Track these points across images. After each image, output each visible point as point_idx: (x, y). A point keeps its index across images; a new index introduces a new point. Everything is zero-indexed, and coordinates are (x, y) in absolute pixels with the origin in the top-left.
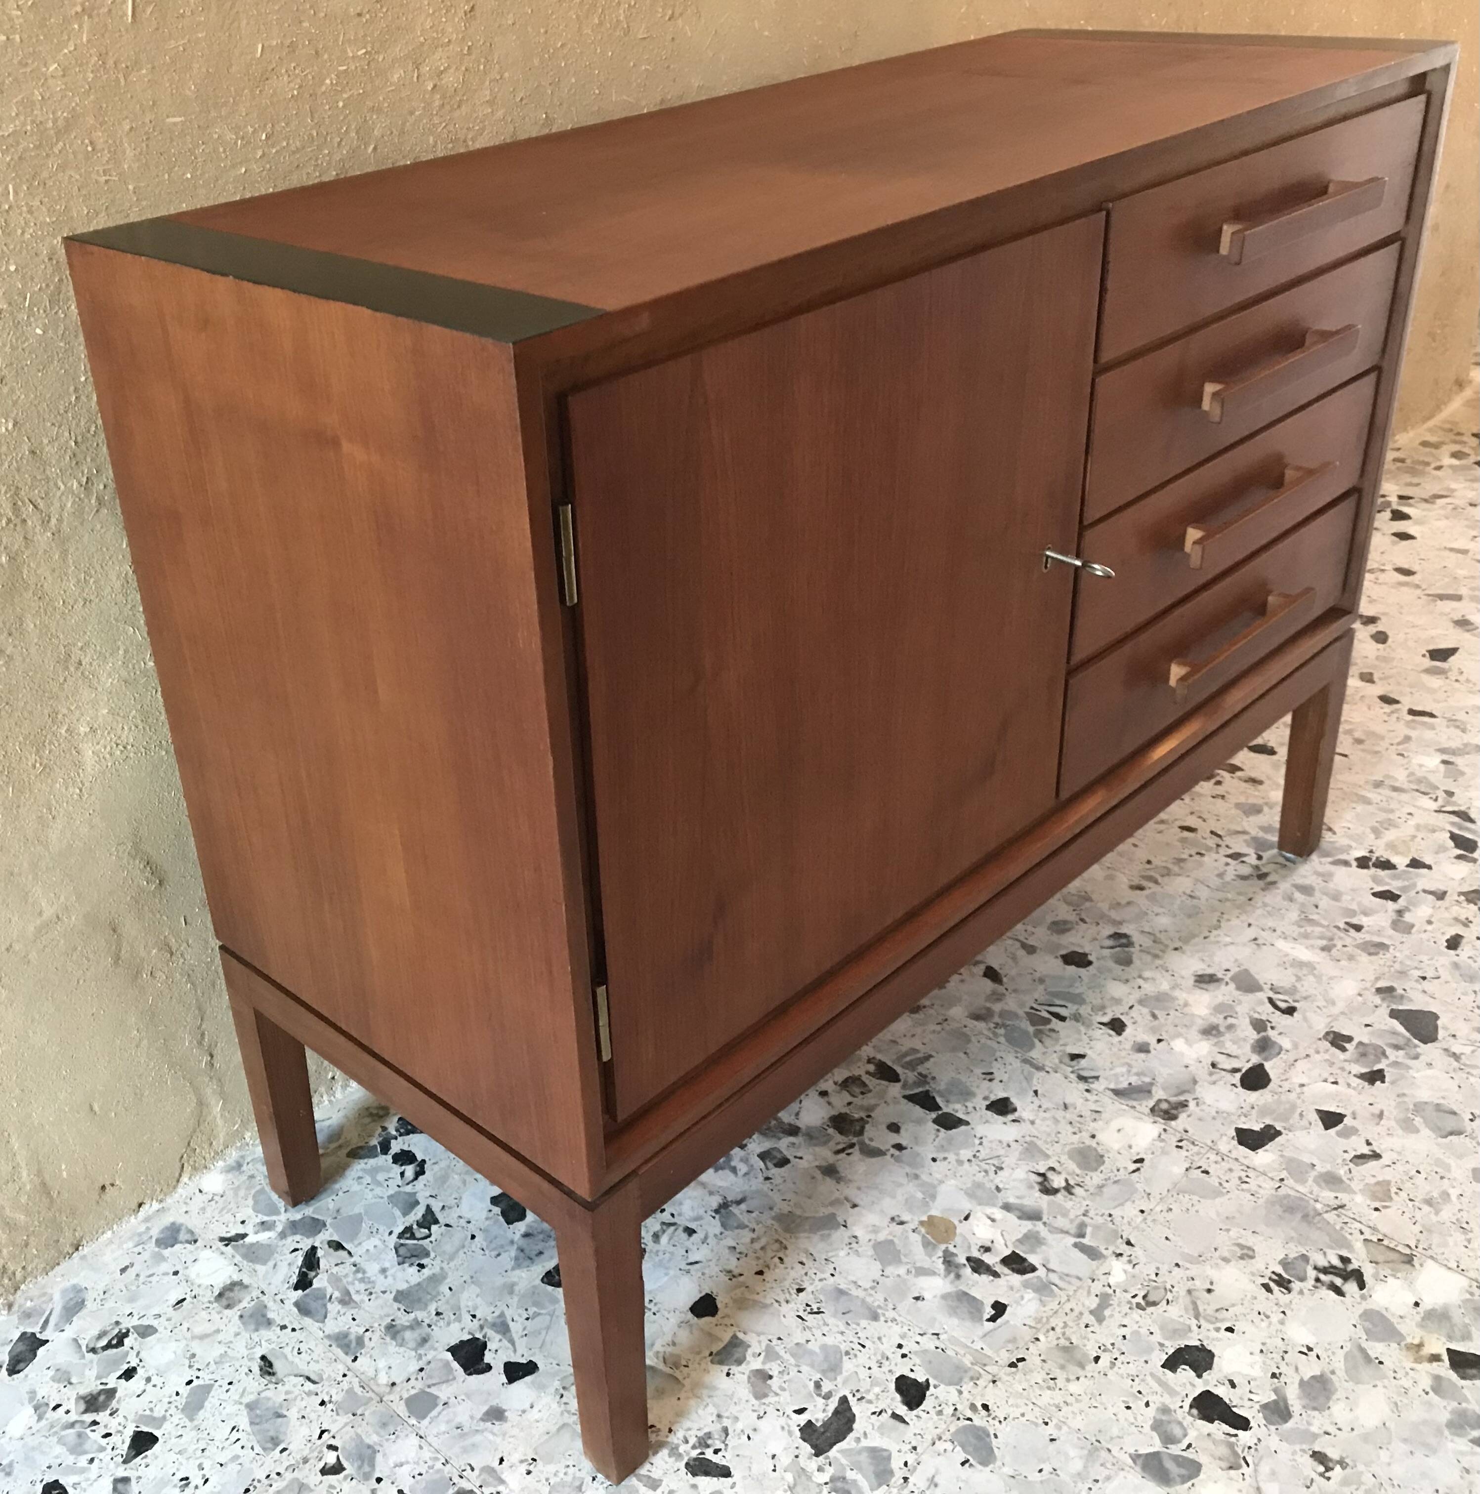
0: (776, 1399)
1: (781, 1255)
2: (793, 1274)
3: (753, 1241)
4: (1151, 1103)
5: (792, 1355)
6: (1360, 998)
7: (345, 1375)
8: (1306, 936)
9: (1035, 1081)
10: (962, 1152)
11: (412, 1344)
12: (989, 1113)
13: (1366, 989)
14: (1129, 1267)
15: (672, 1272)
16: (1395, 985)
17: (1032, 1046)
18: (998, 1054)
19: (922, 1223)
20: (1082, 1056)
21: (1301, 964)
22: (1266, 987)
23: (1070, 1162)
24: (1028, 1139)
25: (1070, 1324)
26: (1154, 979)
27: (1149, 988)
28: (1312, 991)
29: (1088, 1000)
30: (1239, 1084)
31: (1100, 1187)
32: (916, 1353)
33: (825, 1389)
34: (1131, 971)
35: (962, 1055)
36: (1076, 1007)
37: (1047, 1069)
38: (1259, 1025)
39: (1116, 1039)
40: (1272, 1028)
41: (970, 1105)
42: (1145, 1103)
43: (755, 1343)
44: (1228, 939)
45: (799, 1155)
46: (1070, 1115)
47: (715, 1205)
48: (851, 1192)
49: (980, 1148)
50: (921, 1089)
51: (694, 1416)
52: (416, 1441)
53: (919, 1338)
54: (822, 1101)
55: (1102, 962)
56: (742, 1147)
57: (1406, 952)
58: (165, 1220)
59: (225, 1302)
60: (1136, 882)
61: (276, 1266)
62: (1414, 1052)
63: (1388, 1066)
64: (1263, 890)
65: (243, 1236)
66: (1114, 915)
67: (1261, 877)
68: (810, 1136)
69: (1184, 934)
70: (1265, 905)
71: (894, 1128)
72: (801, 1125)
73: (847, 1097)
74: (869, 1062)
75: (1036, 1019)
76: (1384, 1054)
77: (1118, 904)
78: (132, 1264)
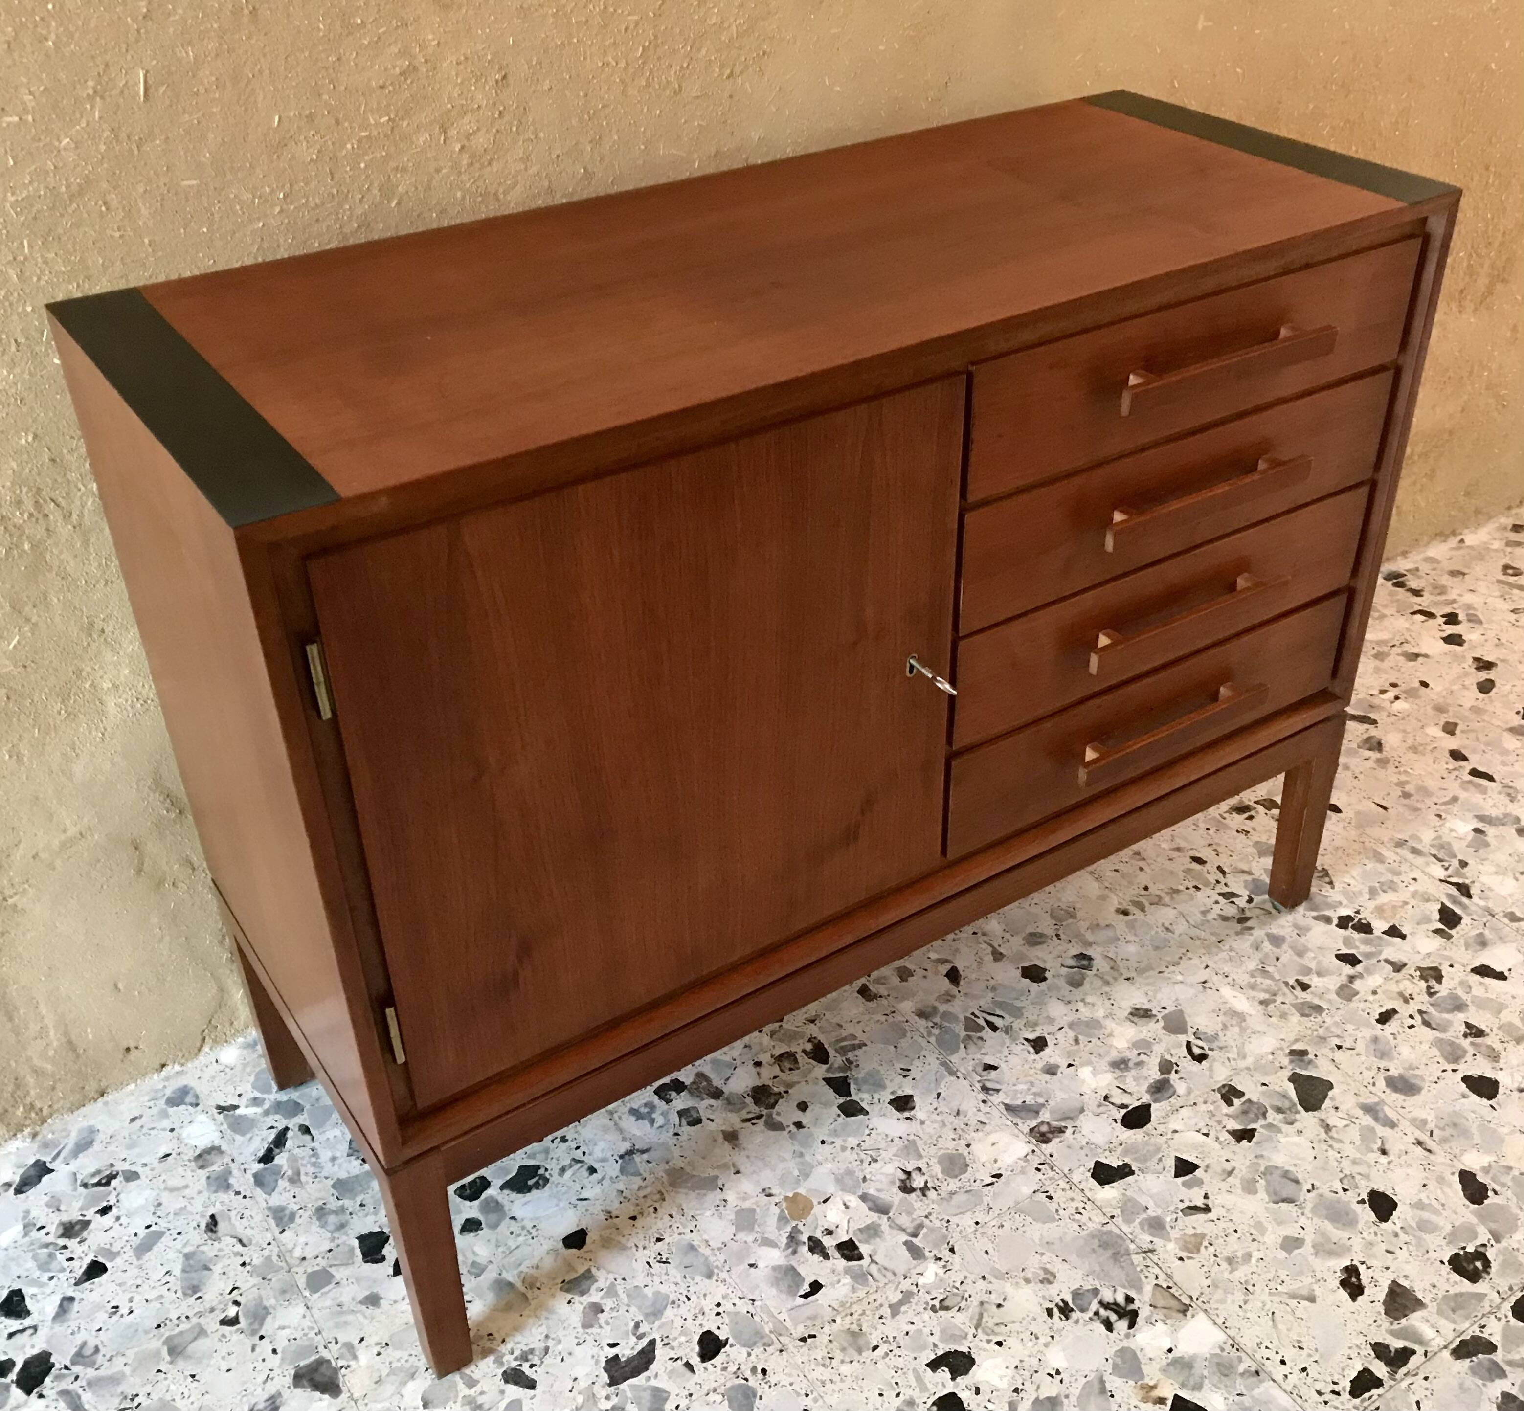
0: (599, 1330)
1: (657, 1205)
2: (660, 1224)
3: (640, 1188)
4: (1034, 1123)
5: (628, 1296)
6: (1271, 1057)
7: (269, 1244)
8: (1253, 987)
9: (942, 1085)
10: (850, 1139)
11: (331, 1227)
12: (890, 1107)
13: (1282, 1049)
14: (941, 1272)
15: (562, 1204)
16: (1310, 1050)
17: (956, 1050)
18: (923, 1053)
19: (786, 1198)
20: (995, 1068)
21: (1234, 1014)
22: (1191, 1031)
23: (937, 1166)
24: (912, 1137)
25: (867, 1312)
26: (1093, 1005)
27: (1085, 1013)
28: (1231, 1042)
29: (1025, 1015)
30: (1119, 1121)
31: (952, 1194)
32: (729, 1313)
33: (641, 1330)
34: (1077, 993)
35: (892, 1048)
36: (1012, 1019)
37: (959, 1074)
38: (1167, 1067)
39: (1034, 1056)
40: (1176, 1072)
41: (876, 1096)
42: (1028, 1122)
43: (603, 1279)
44: (1180, 978)
45: (712, 1117)
46: (958, 1122)
47: (622, 1152)
48: (740, 1159)
49: (867, 1138)
50: (841, 1075)
51: (527, 1333)
52: (301, 1309)
53: (737, 1301)
54: (754, 1070)
55: (1056, 980)
56: (668, 1101)
57: (1337, 1019)
58: (180, 1082)
59: (200, 1163)
60: (1125, 906)
61: (251, 1138)
62: (1292, 1117)
63: (1262, 1126)
64: (1237, 934)
65: (236, 1107)
66: (1090, 937)
67: (1242, 920)
68: (729, 1102)
69: (1142, 965)
70: (1231, 949)
71: (802, 1106)
72: (726, 1090)
73: (776, 1070)
74: (809, 1041)
75: (972, 1025)
76: (1264, 1115)
77: (1098, 925)
78: (141, 1116)
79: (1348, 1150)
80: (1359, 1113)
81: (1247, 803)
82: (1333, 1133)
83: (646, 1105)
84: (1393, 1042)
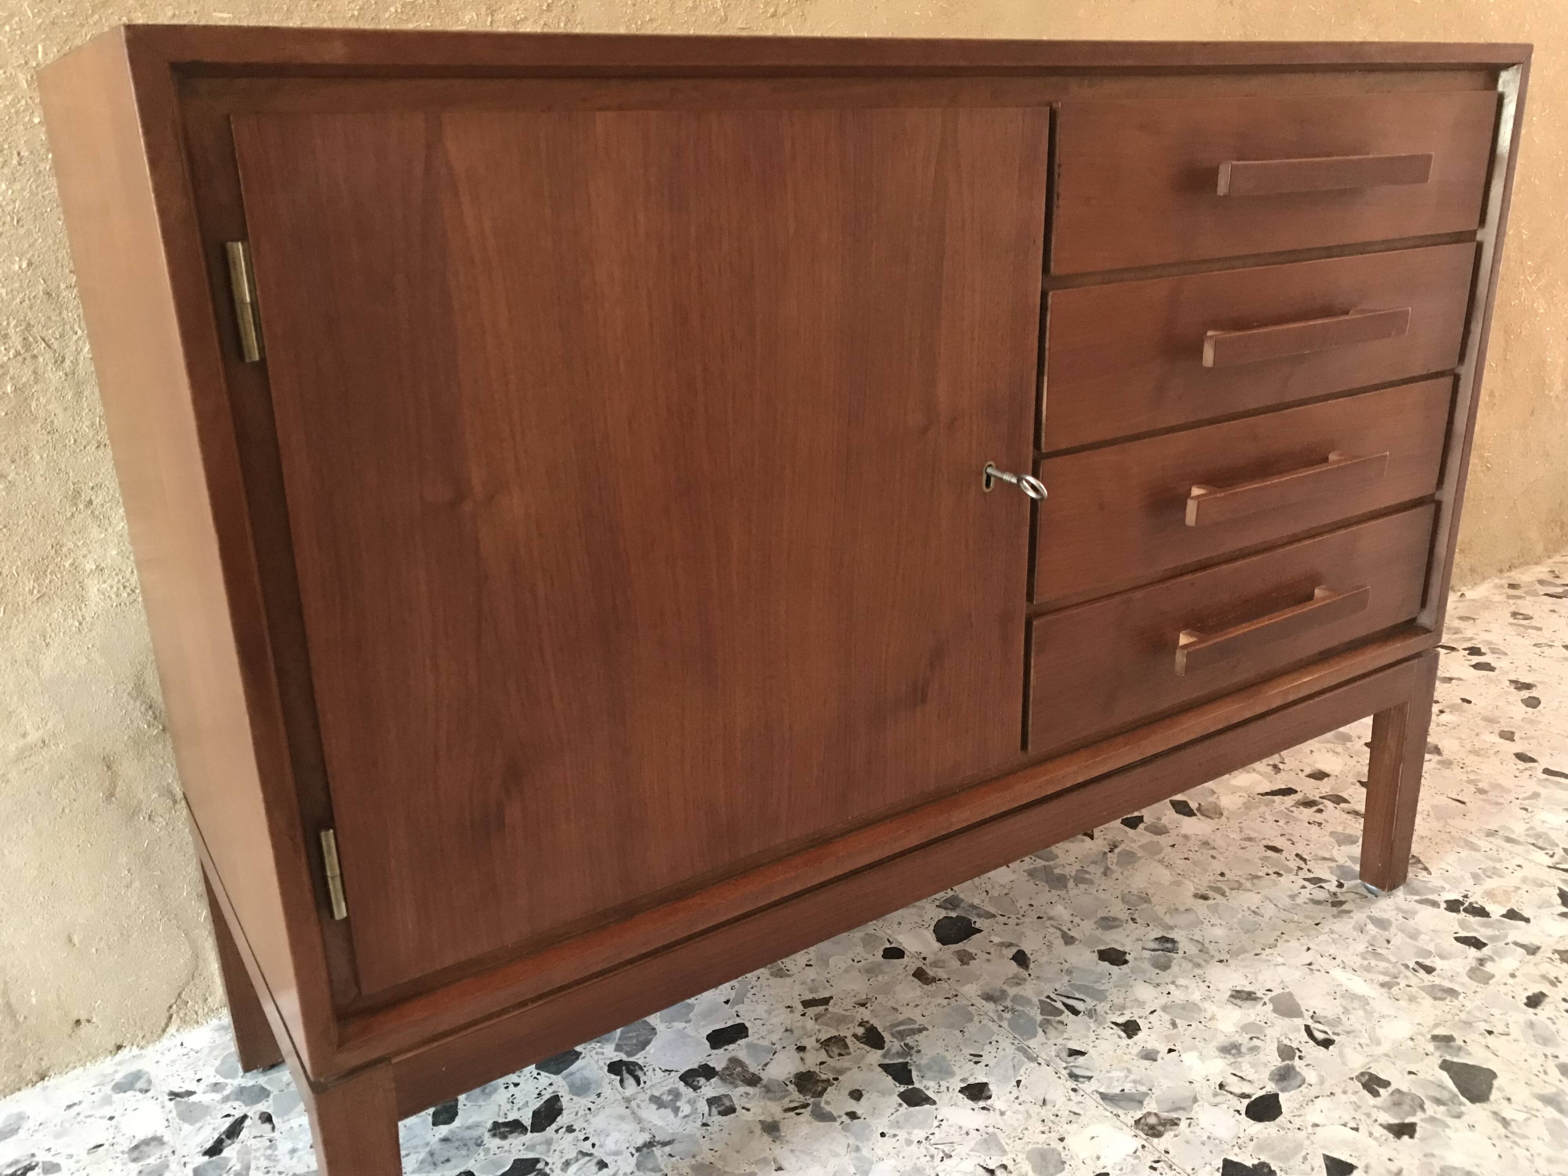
4: (1138, 1115)
6: (1410, 1043)
8: (1368, 969)
9: (1022, 1071)
10: (916, 1131)
12: (961, 1095)
13: (1421, 1034)
16: (1455, 1035)
17: (1034, 1035)
18: (995, 1038)
20: (1083, 1054)
21: (1354, 997)
22: (1307, 1015)
23: (1027, 1163)
24: (991, 1130)
26: (1187, 987)
27: (1178, 995)
28: (1357, 1026)
29: (1110, 998)
30: (1243, 1112)
34: (1166, 976)
35: (957, 1032)
36: (1095, 1003)
37: (1040, 1060)
38: (1287, 1052)
39: (1126, 1041)
40: (1300, 1058)
41: (944, 1084)
42: (1131, 1113)
44: (1280, 960)
45: (747, 1106)
46: (1046, 1113)
47: (640, 1143)
48: (782, 1153)
49: (937, 1131)
50: (901, 1060)
54: (797, 1056)
55: (1139, 963)
56: (696, 1088)
57: (1479, 1003)
58: (134, 1067)
59: (135, 1154)
60: (1202, 891)
61: (201, 1127)
62: (1457, 1109)
63: (1423, 1120)
64: (1334, 916)
65: (190, 1093)
66: (1168, 919)
67: (1337, 904)
68: (768, 1089)
69: (1235, 948)
70: (1332, 932)
71: (855, 1095)
72: (765, 1076)
73: (823, 1056)
74: (860, 1025)
75: (1048, 1009)
76: (1422, 1107)
77: (1176, 909)
78: (80, 1102)
79: (1537, 1146)
80: (1539, 1104)
81: (1312, 798)
82: (1514, 1127)
83: (670, 1092)
84: (1553, 1028)
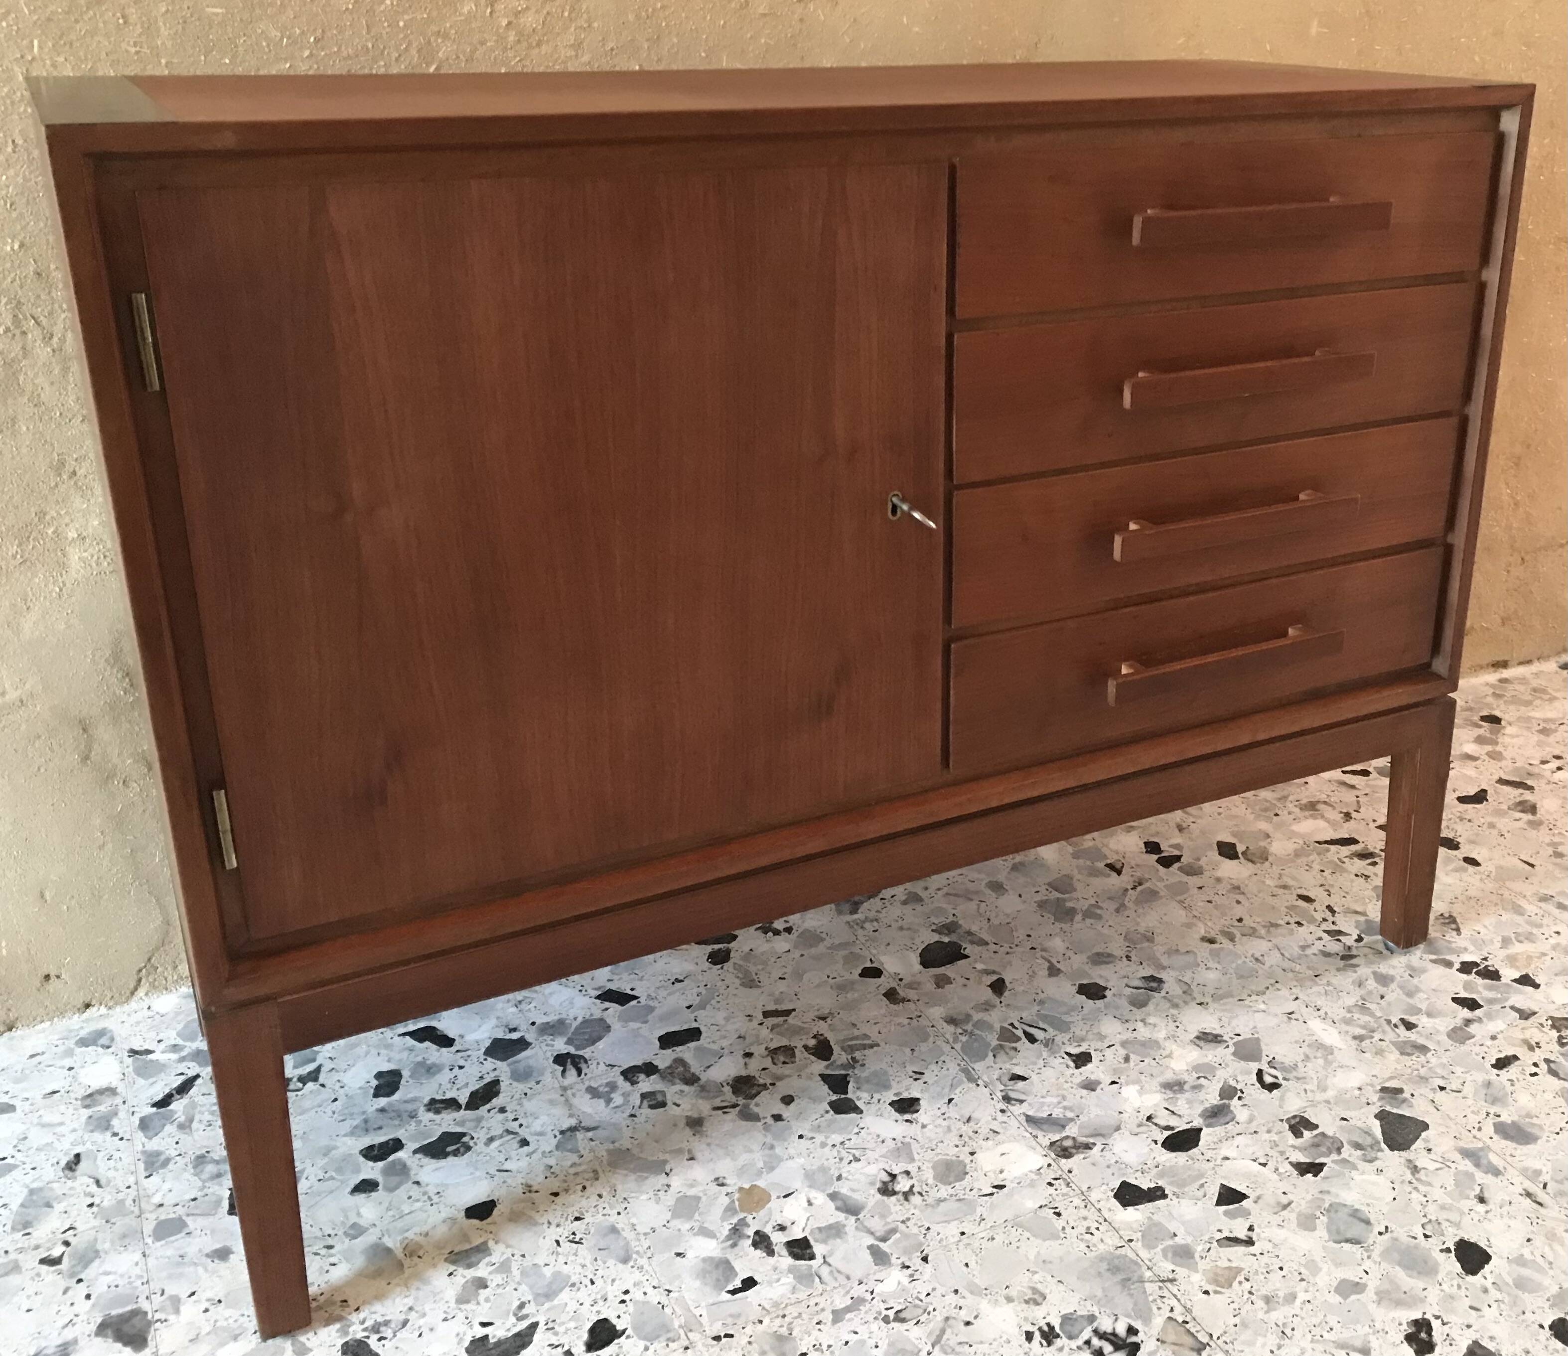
0: (475, 1307)
1: (587, 1184)
2: (584, 1203)
4: (1056, 1138)
5: (523, 1273)
6: (1357, 1093)
7: (128, 1187)
8: (1348, 1022)
9: (957, 1091)
10: (833, 1137)
11: (205, 1177)
12: (892, 1108)
13: (1372, 1086)
14: (906, 1281)
15: (478, 1174)
16: (1406, 1089)
17: (982, 1059)
18: (943, 1058)
19: (741, 1189)
20: (1023, 1079)
21: (1320, 1047)
22: (1265, 1060)
23: (931, 1171)
24: (907, 1140)
25: (803, 1318)
26: (1155, 1026)
27: (1143, 1032)
28: (1311, 1073)
29: (1072, 1030)
30: (1160, 1143)
31: (941, 1201)
32: (636, 1302)
33: (525, 1311)
34: (1138, 1013)
35: (908, 1051)
36: (1056, 1032)
37: (980, 1082)
38: (1228, 1092)
39: (1073, 1070)
40: (1240, 1098)
41: (877, 1096)
42: (1050, 1136)
43: (497, 1254)
44: (1262, 1008)
45: (679, 1102)
46: (966, 1130)
47: (565, 1126)
48: (699, 1146)
49: (854, 1137)
50: (843, 1072)
52: (137, 1256)
54: (742, 1061)
55: (1116, 1000)
56: (633, 1083)
57: (1444, 1061)
58: (99, 1026)
59: (88, 1102)
60: (1212, 934)
61: (153, 1083)
62: (1373, 1154)
63: (1334, 1162)
64: (1338, 970)
65: (151, 1052)
66: (1164, 960)
67: (1346, 958)
68: (703, 1088)
69: (1220, 992)
70: (1329, 984)
71: (787, 1100)
72: (704, 1077)
73: (768, 1062)
74: (814, 1038)
75: (1008, 1036)
76: (1339, 1151)
77: (1177, 951)
78: (43, 1053)
79: (1437, 1194)
80: (1458, 1157)
81: (1372, 850)
82: (1421, 1176)
83: (607, 1084)
84: (1509, 1089)
